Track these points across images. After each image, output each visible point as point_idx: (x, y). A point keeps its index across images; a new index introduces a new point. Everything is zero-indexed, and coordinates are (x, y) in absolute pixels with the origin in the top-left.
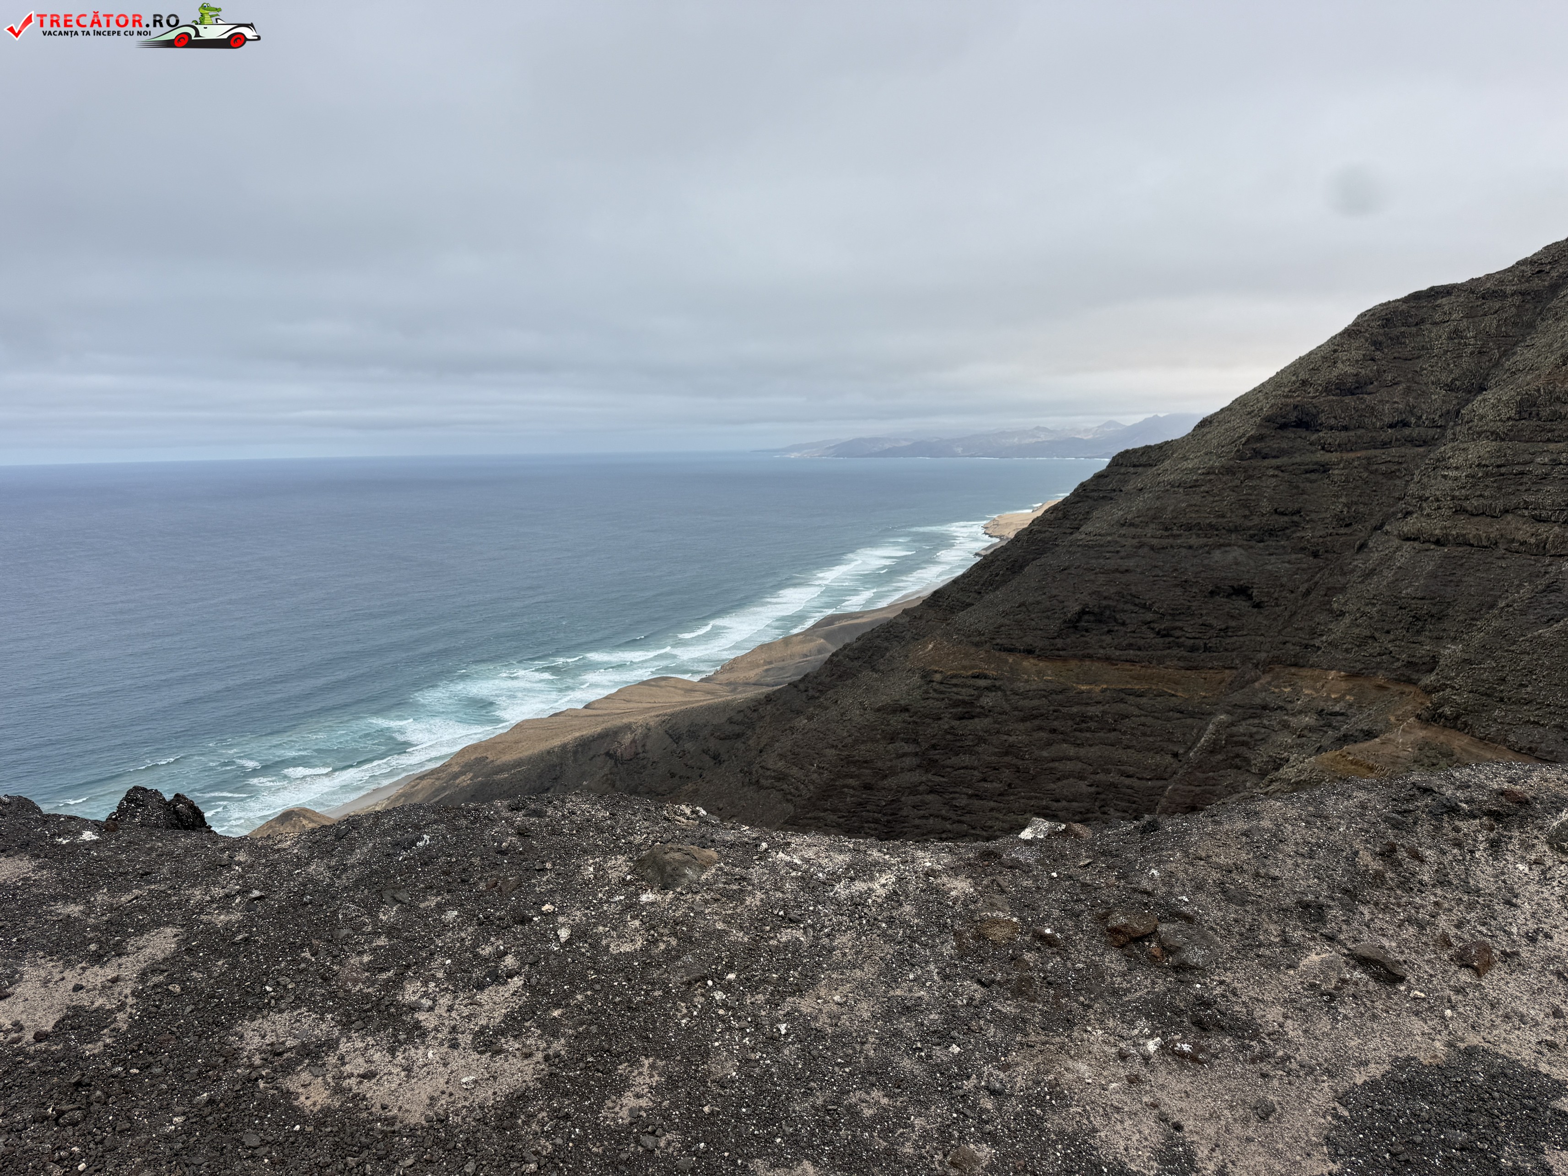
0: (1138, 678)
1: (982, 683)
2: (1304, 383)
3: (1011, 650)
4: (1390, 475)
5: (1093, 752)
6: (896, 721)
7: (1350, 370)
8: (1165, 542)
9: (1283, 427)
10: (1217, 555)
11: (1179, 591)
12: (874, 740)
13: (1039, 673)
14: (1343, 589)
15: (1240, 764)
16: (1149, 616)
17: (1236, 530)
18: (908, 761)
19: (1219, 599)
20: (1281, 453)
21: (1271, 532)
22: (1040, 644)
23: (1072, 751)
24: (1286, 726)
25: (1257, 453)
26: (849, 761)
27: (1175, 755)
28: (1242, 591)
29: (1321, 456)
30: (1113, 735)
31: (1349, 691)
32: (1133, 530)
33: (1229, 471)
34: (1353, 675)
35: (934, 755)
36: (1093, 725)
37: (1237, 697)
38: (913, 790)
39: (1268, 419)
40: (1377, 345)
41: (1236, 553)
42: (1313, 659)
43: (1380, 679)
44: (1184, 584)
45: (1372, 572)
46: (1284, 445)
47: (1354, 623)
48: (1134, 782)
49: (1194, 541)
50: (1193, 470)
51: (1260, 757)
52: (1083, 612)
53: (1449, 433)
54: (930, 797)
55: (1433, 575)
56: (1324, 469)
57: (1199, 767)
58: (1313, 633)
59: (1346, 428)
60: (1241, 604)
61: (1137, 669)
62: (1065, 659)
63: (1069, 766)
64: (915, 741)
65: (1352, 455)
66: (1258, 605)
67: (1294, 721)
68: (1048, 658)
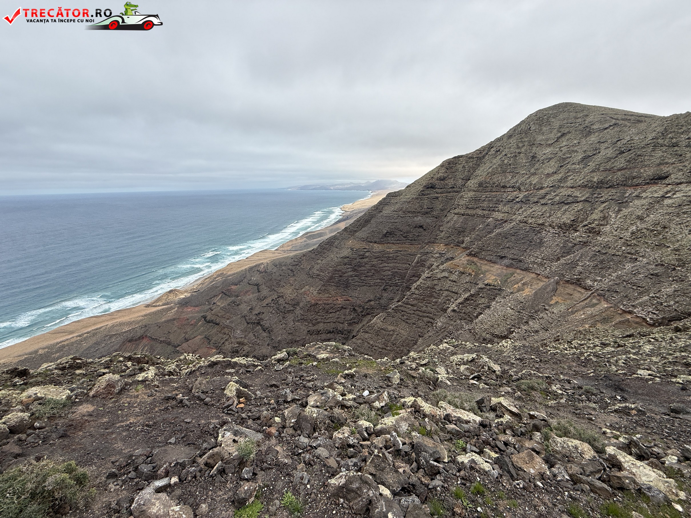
0: (400, 247)
1: (365, 250)
2: (432, 178)
3: (371, 242)
4: (451, 199)
5: (391, 265)
6: (346, 260)
7: (442, 175)
8: (404, 215)
9: (428, 188)
10: (415, 218)
11: (408, 227)
12: (341, 265)
13: (378, 247)
14: (442, 226)
15: (423, 265)
16: (402, 233)
17: (419, 212)
18: (349, 270)
19: (416, 229)
20: (428, 194)
21: (427, 213)
22: (378, 240)
23: (387, 265)
24: (433, 257)
25: (423, 195)
26: (336, 270)
27: (409, 264)
28: (421, 227)
29: (436, 195)
30: (395, 261)
31: (445, 248)
32: (396, 213)
33: (417, 199)
34: (446, 245)
35: (356, 268)
36: (391, 259)
37: (422, 251)
38: (351, 276)
39: (424, 186)
40: (447, 169)
41: (420, 218)
42: (437, 242)
43: (452, 246)
44: (409, 225)
45: (448, 222)
46: (429, 192)
47: (446, 233)
48: (401, 271)
49: (410, 215)
50: (409, 198)
51: (427, 264)
52: (387, 233)
53: (463, 190)
54: (355, 278)
55: (462, 222)
56: (437, 198)
57: (415, 267)
58: (437, 236)
59: (441, 188)
60: (421, 230)
61: (400, 245)
62: (383, 244)
63: (387, 268)
64: (351, 265)
65: (443, 195)
66: (425, 230)
67: (434, 256)
68: (379, 244)
